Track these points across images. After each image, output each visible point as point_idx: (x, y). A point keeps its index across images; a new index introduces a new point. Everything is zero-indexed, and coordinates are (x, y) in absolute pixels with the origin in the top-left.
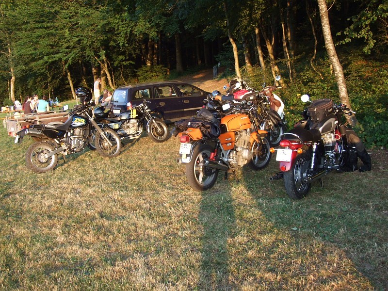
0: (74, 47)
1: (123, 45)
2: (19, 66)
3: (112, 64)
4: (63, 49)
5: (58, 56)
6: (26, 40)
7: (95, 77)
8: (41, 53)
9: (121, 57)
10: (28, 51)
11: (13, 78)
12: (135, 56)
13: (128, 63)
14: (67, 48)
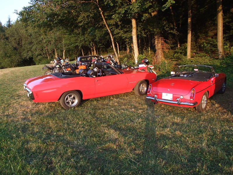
0: (82, 41)
1: (98, 41)
2: (66, 47)
3: (97, 47)
4: (79, 42)
5: (77, 44)
6: (67, 38)
7: (92, 51)
8: (72, 43)
9: (100, 44)
10: (68, 42)
11: (64, 51)
12: (105, 44)
13: (102, 46)
14: (80, 41)
